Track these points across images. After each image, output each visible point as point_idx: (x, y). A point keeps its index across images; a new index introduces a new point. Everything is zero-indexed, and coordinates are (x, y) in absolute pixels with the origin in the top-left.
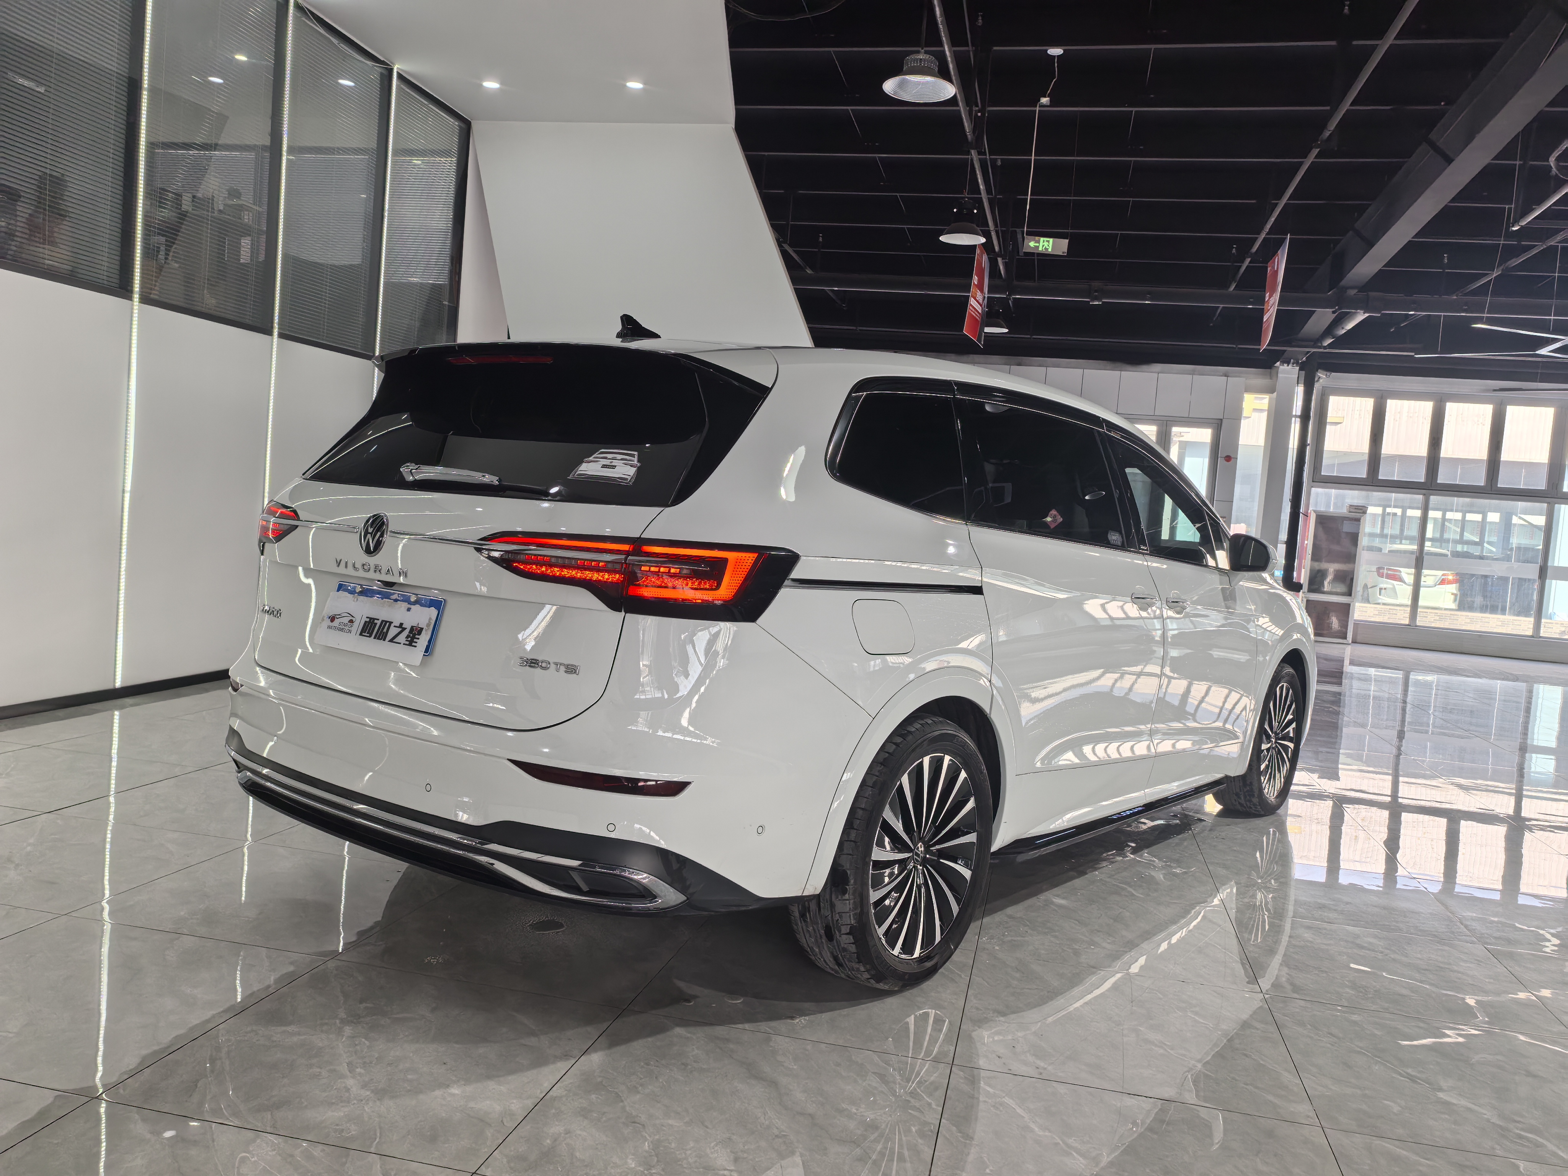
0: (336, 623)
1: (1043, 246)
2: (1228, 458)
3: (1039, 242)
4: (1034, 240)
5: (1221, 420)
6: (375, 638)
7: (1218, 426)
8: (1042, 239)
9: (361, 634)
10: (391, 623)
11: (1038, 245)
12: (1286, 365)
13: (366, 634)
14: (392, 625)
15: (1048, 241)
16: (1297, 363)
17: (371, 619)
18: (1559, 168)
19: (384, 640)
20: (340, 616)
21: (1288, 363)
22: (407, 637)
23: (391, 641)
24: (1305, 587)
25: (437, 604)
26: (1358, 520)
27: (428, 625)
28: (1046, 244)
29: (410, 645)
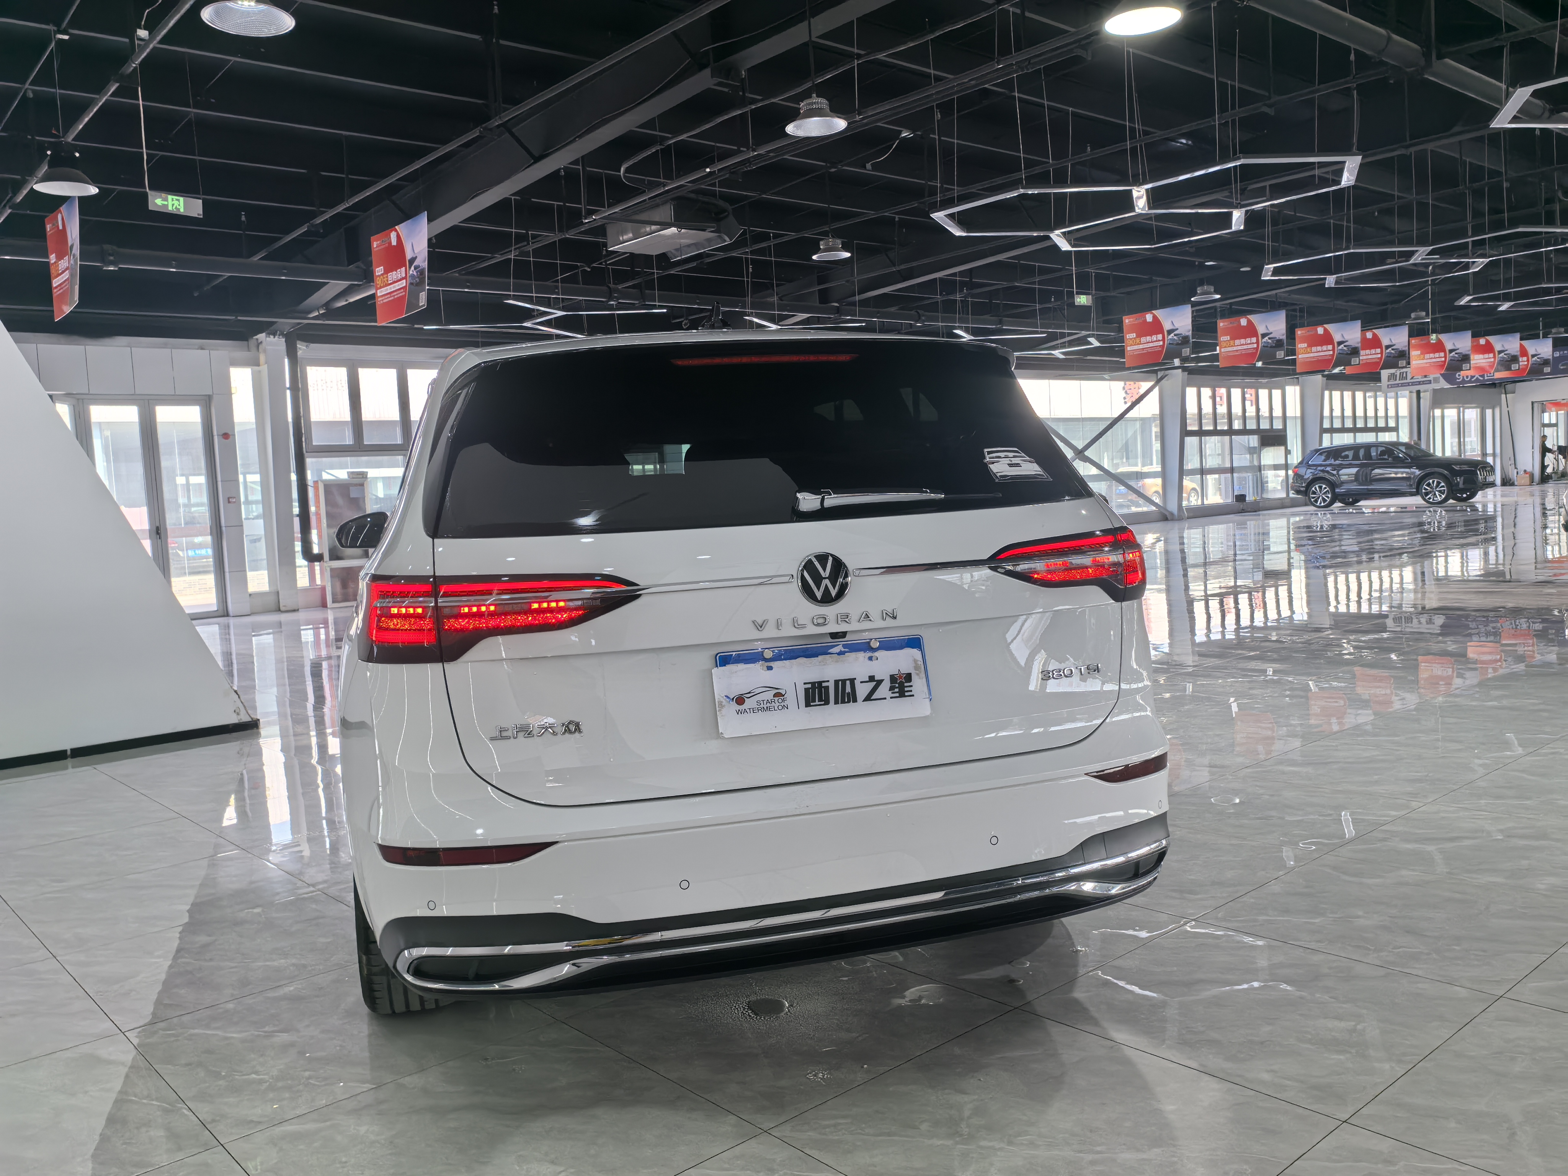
0: (749, 703)
1: (173, 205)
2: (226, 436)
3: (166, 200)
4: (161, 197)
5: (209, 396)
6: (836, 702)
7: (206, 402)
8: (170, 197)
9: (808, 705)
10: (852, 681)
11: (166, 203)
12: (272, 337)
13: (817, 703)
14: (857, 683)
15: (178, 200)
16: (282, 334)
17: (813, 684)
18: (625, 177)
19: (855, 700)
20: (751, 694)
21: (274, 335)
22: (892, 688)
23: (868, 698)
24: (326, 557)
25: (915, 643)
26: (362, 485)
27: (917, 668)
28: (176, 203)
29: (902, 694)
